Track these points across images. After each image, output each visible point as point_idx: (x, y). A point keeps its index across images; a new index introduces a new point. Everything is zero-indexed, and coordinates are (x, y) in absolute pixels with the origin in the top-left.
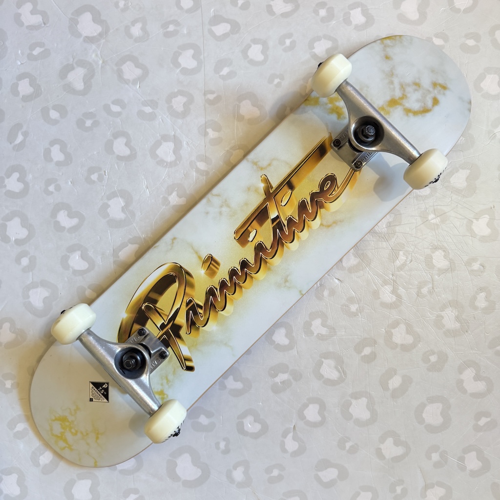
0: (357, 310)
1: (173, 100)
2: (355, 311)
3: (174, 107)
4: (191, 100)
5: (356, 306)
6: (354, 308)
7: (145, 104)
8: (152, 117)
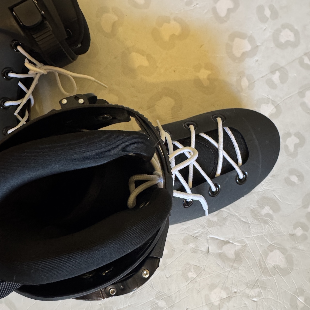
0: (192, 278)
1: (287, 30)
2: (190, 277)
3: (281, 34)
4: (295, 45)
5: (195, 276)
6: (192, 275)
7: (272, 8)
8: (263, 19)
